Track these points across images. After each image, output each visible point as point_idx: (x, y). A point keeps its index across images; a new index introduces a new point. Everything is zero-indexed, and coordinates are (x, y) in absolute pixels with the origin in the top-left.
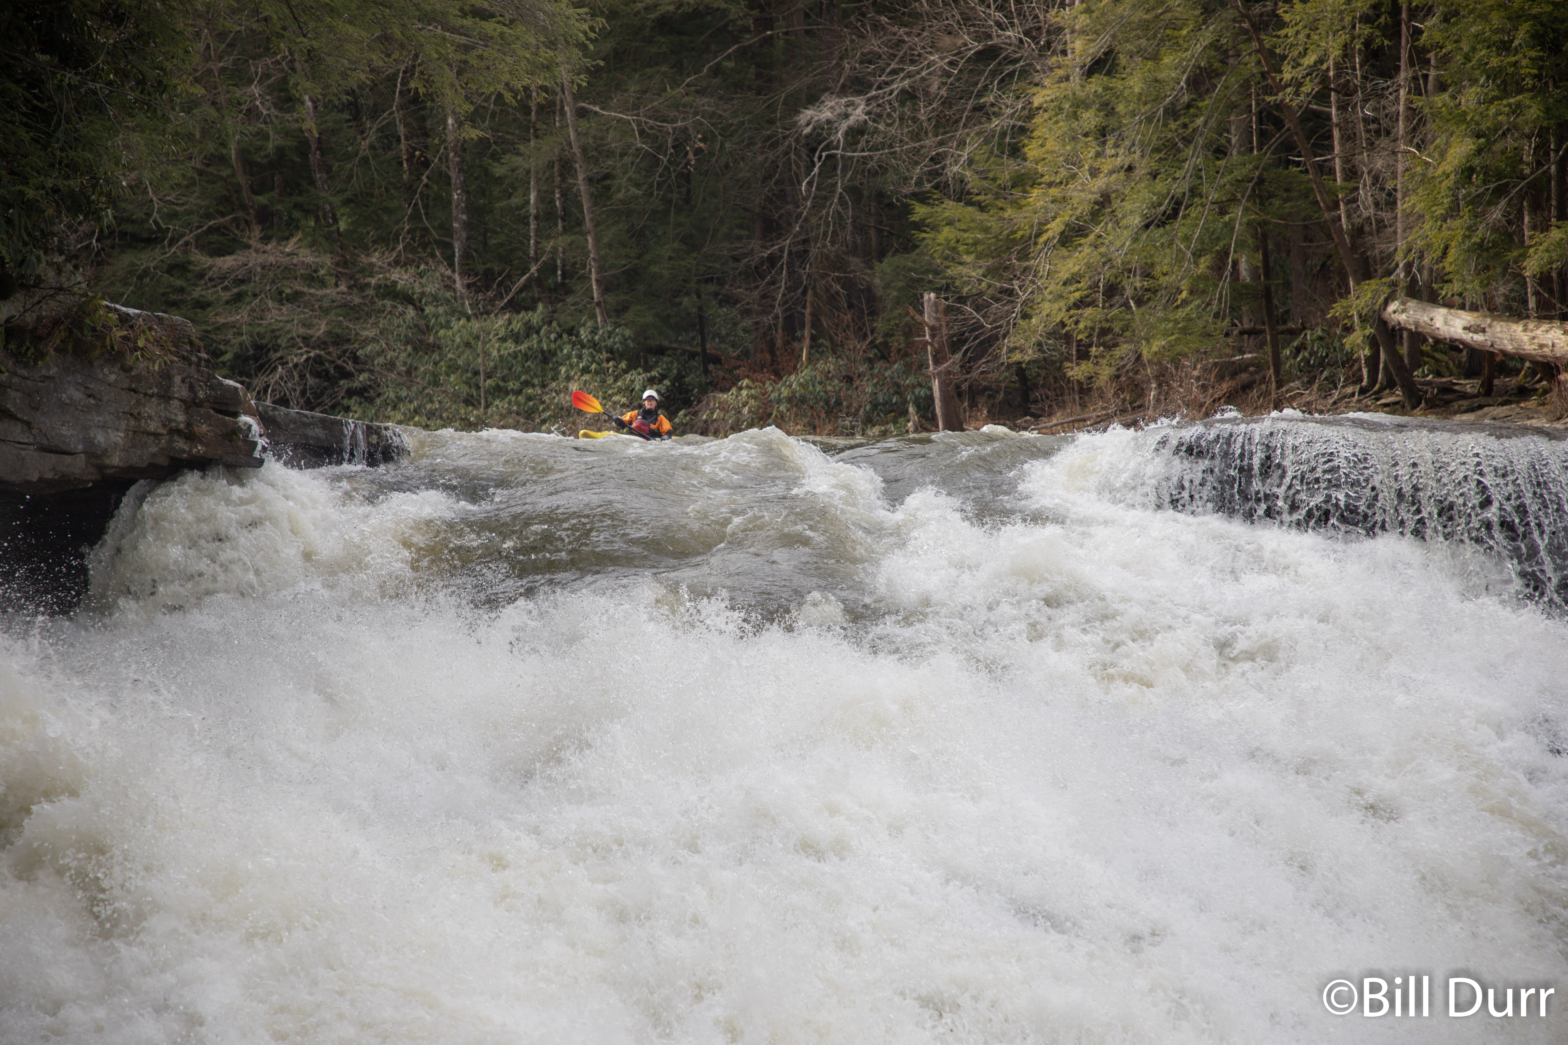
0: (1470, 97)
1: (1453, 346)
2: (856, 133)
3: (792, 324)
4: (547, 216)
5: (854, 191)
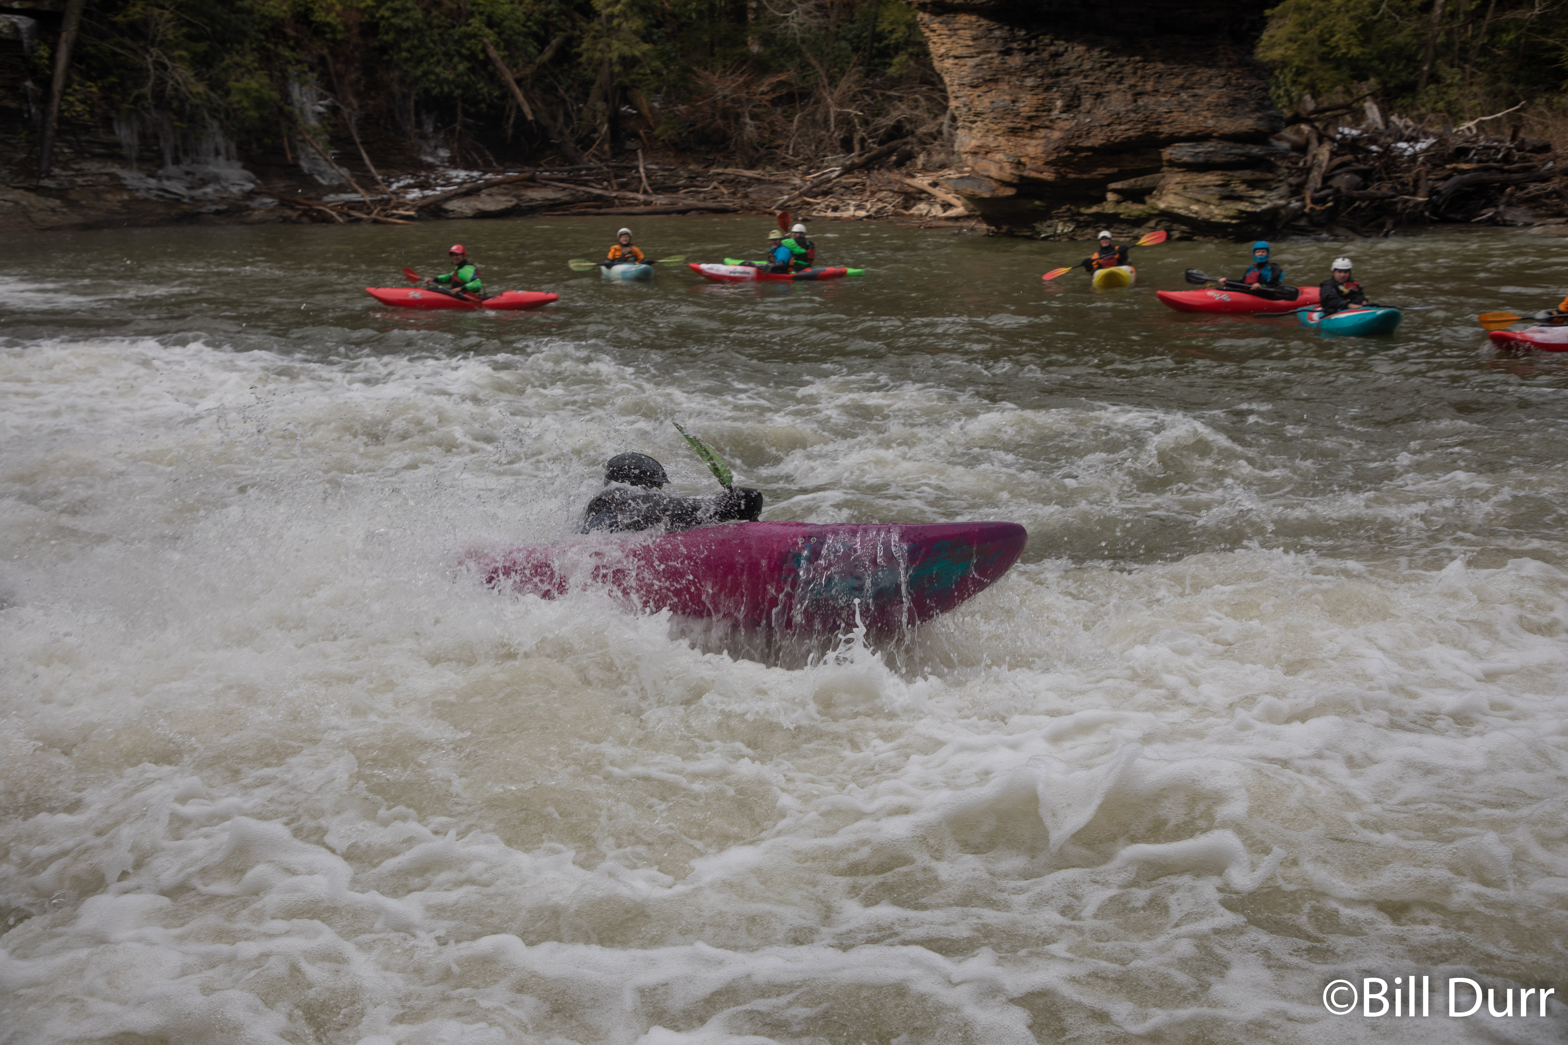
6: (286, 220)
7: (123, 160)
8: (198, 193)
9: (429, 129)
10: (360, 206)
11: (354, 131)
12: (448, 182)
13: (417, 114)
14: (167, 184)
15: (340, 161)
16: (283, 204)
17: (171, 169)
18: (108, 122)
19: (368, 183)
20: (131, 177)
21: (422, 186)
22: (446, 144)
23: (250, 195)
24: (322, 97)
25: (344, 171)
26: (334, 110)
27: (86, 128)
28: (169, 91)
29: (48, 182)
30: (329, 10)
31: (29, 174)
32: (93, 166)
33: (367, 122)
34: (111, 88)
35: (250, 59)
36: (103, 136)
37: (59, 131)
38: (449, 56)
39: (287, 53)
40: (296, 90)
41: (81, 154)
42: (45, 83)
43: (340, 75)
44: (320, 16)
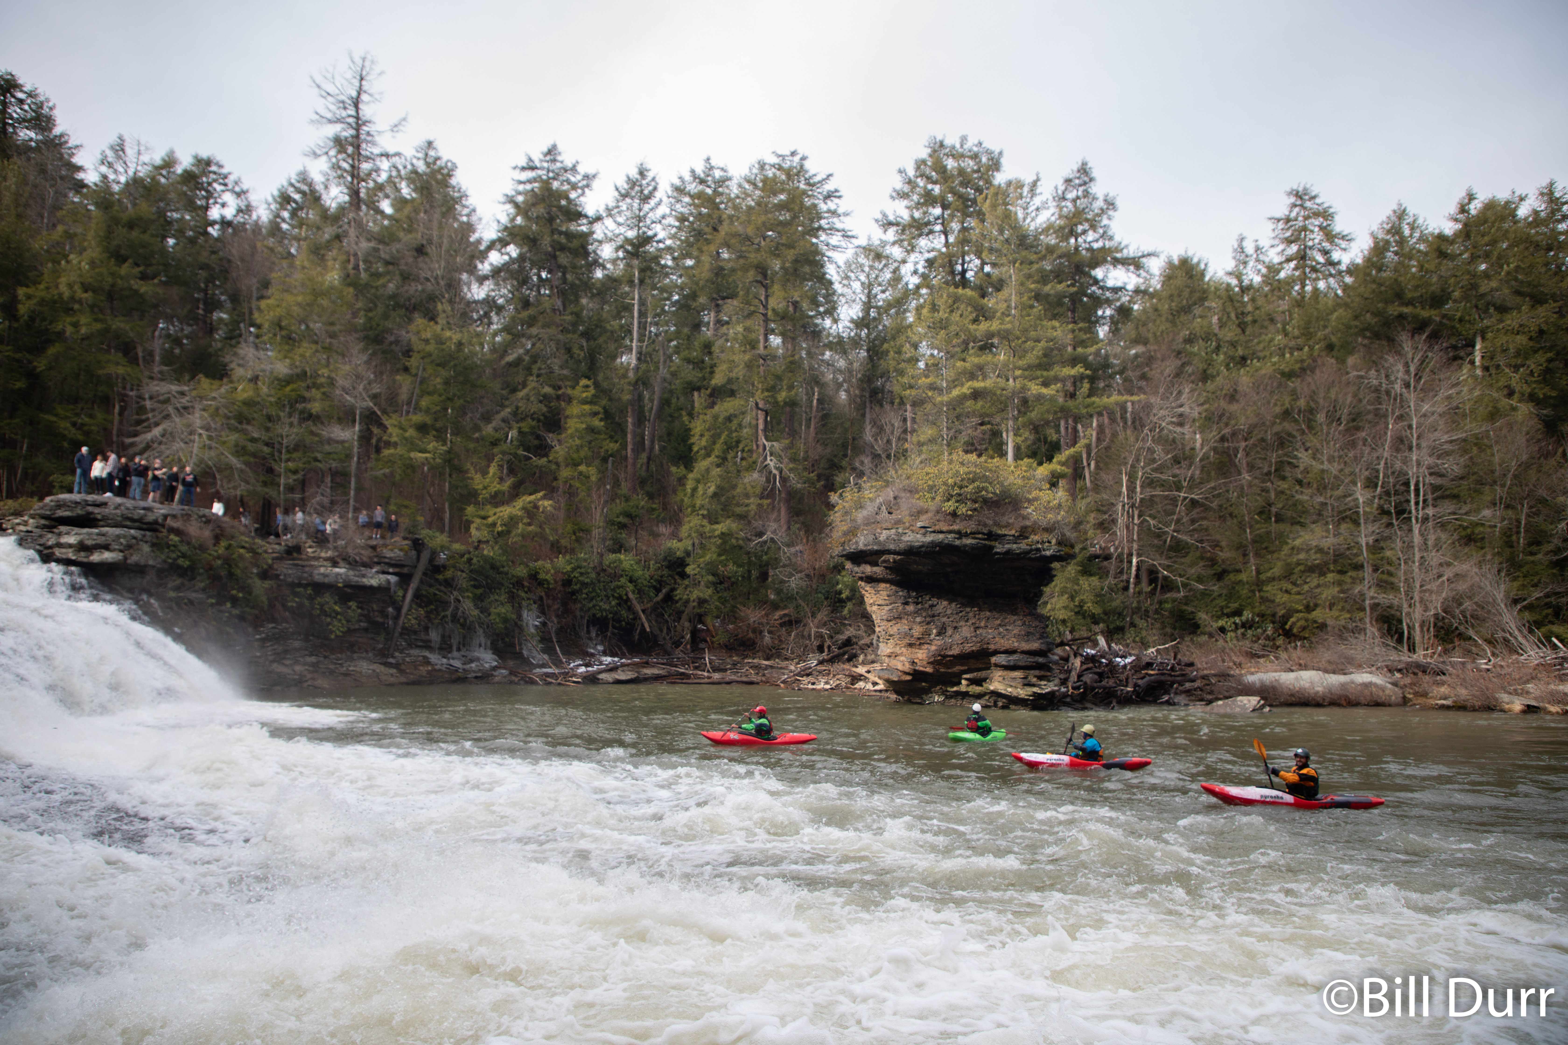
6: (511, 682)
7: (431, 649)
8: (467, 667)
9: (593, 634)
10: (553, 675)
11: (553, 636)
12: (601, 663)
13: (588, 627)
14: (452, 662)
15: (544, 651)
16: (511, 674)
17: (455, 654)
18: (426, 629)
19: (558, 663)
20: (434, 658)
21: (586, 665)
22: (602, 643)
23: (494, 668)
24: (538, 617)
25: (546, 657)
26: (544, 624)
27: (415, 632)
28: (460, 613)
29: (391, 660)
30: (547, 573)
31: (383, 656)
32: (415, 652)
33: (560, 631)
34: (431, 612)
35: (503, 597)
36: (423, 636)
37: (401, 634)
38: (607, 597)
39: (523, 595)
40: (525, 614)
41: (410, 645)
42: (398, 609)
43: (549, 607)
44: (542, 576)
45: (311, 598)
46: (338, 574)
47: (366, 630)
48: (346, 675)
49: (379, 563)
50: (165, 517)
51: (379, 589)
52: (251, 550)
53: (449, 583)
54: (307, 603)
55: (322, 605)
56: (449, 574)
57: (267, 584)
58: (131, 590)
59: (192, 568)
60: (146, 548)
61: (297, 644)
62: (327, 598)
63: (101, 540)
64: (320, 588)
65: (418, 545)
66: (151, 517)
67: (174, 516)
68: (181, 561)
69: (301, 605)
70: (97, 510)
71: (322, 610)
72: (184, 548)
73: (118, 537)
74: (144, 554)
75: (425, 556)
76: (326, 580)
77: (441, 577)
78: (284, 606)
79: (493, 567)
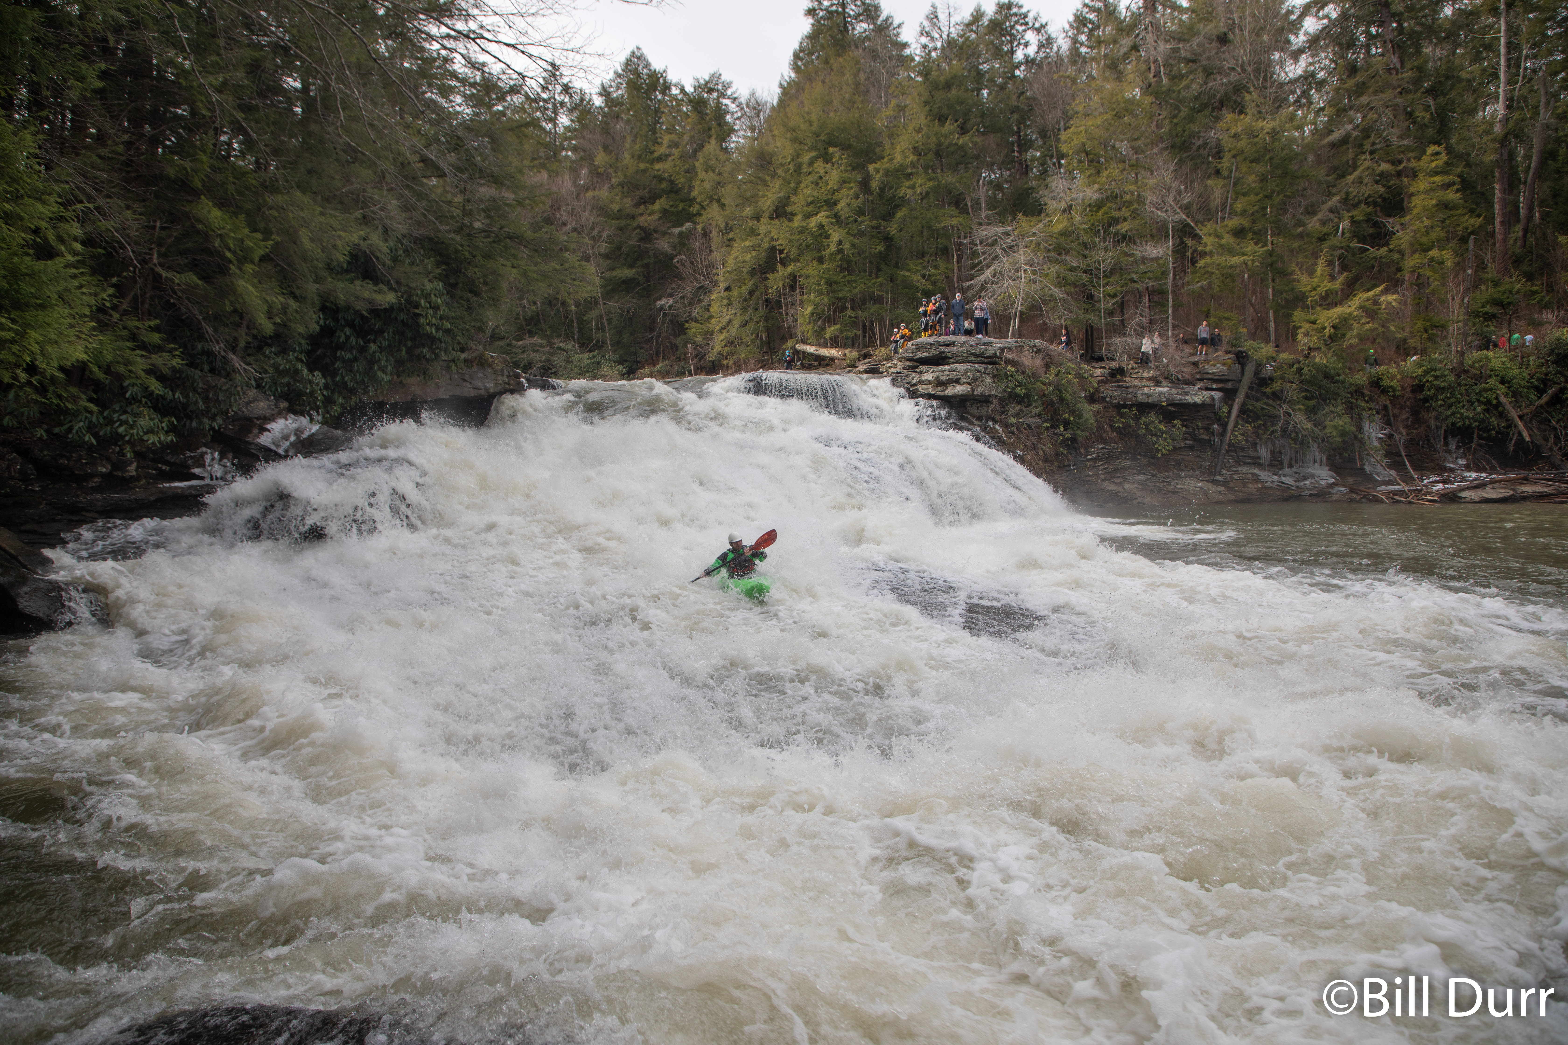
0: (812, 296)
1: (812, 354)
2: (670, 307)
3: (657, 353)
4: (598, 329)
5: (671, 321)
6: (1352, 501)
7: (1260, 465)
8: (1301, 484)
9: (1453, 447)
10: (1402, 493)
11: (1402, 449)
12: (1463, 479)
13: (1445, 438)
14: (1283, 479)
15: (1390, 466)
16: (1352, 491)
17: (1287, 470)
18: (1255, 445)
19: (1408, 480)
20: (1264, 475)
21: (1444, 482)
22: (1464, 456)
23: (1332, 485)
24: (1382, 429)
25: (1393, 473)
26: (1390, 436)
27: (1243, 449)
28: (1290, 428)
29: (1219, 478)
30: (1393, 378)
31: (1210, 474)
32: (1244, 469)
33: (1411, 443)
34: (1259, 427)
35: (1340, 409)
36: (1251, 453)
37: (1228, 451)
38: (1471, 403)
39: (1364, 404)
40: (1366, 426)
41: (1238, 462)
42: (1224, 426)
43: (1395, 417)
44: (1386, 382)
45: (1137, 419)
46: (1161, 393)
47: (1191, 448)
48: (1174, 492)
49: (1201, 380)
50: (1002, 350)
51: (1204, 405)
52: (1079, 376)
53: (1276, 396)
54: (1132, 423)
55: (1147, 425)
56: (1277, 386)
57: (1096, 406)
58: (979, 418)
59: (1028, 396)
60: (989, 380)
61: (1126, 463)
62: (1152, 417)
63: (953, 375)
64: (1144, 408)
65: (1241, 358)
66: (990, 352)
67: (1010, 349)
68: (1018, 390)
69: (1127, 426)
70: (947, 349)
71: (1147, 428)
72: (1020, 377)
73: (966, 371)
74: (987, 386)
75: (1250, 369)
76: (1150, 400)
77: (1268, 390)
78: (1111, 427)
79: (1327, 376)
